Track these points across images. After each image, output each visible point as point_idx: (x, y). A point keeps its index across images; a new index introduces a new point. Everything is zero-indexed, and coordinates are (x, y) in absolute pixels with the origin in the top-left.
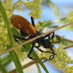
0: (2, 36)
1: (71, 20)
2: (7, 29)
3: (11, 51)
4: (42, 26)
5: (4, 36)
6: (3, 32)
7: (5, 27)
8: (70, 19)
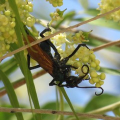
0: (8, 29)
1: (105, 10)
2: (14, 19)
3: (19, 53)
4: (61, 17)
5: (10, 30)
6: (8, 24)
7: (11, 17)
8: (104, 8)
